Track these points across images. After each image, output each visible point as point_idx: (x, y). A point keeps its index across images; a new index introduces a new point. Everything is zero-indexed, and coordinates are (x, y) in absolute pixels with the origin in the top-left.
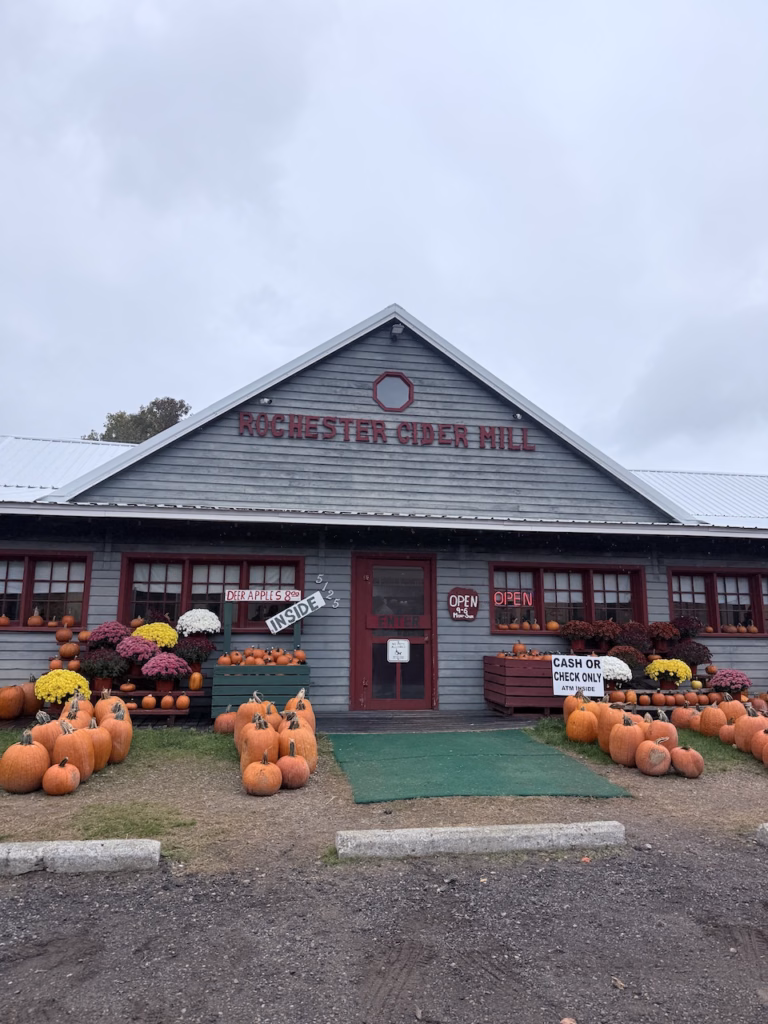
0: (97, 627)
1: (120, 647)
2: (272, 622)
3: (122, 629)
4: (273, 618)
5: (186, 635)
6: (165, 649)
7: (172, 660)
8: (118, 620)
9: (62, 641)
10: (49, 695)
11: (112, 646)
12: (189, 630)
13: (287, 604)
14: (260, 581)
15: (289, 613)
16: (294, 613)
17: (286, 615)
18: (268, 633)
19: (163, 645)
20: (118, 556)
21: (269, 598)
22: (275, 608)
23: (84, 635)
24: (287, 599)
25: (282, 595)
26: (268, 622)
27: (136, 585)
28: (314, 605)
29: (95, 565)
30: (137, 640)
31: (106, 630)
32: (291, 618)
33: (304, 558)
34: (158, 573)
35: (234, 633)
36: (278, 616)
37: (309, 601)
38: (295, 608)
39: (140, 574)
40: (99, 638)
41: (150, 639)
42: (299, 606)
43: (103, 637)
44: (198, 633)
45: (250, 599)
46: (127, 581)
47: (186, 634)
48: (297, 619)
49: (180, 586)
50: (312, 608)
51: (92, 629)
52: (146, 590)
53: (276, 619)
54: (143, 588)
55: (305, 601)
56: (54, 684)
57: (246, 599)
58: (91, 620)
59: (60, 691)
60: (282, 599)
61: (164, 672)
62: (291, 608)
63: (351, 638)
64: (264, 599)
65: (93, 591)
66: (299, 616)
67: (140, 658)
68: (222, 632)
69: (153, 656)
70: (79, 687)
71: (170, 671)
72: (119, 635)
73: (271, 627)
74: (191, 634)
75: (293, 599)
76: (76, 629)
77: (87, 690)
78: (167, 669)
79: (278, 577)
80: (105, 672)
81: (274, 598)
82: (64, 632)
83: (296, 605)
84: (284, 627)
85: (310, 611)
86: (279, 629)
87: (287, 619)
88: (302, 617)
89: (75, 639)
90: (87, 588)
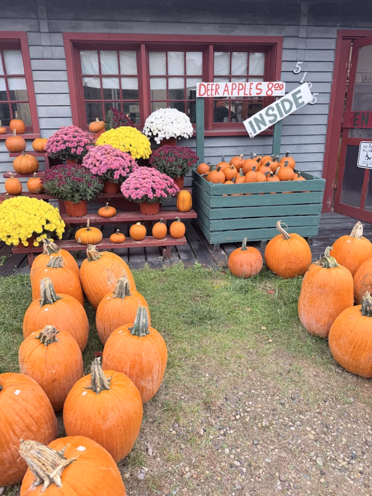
0: (52, 133)
1: (87, 162)
2: (250, 123)
3: (84, 136)
4: (251, 119)
5: (158, 142)
6: (142, 162)
7: (157, 179)
8: (74, 124)
9: (16, 152)
10: (9, 237)
11: (78, 160)
12: (161, 136)
13: (270, 99)
14: (225, 73)
15: (270, 112)
16: (276, 112)
17: (267, 114)
18: (245, 136)
19: (139, 157)
20: (59, 39)
21: (247, 92)
22: (255, 105)
23: (39, 144)
24: (269, 93)
25: (263, 89)
26: (246, 123)
27: (86, 80)
28: (300, 101)
29: (34, 52)
30: (107, 151)
31: (65, 138)
32: (272, 118)
33: (281, 39)
34: (109, 62)
35: (207, 137)
36: (257, 115)
37: (294, 95)
38: (277, 105)
39: (90, 63)
40: (59, 149)
41: (122, 149)
42: (282, 102)
43: (63, 147)
44: (172, 138)
45: (226, 95)
46: (76, 73)
47: (158, 140)
48: (279, 119)
49: (136, 80)
50: (298, 105)
51: (48, 135)
52: (98, 87)
53: (255, 119)
54: (93, 83)
55: (289, 96)
56: (13, 221)
57: (221, 95)
58: (43, 124)
59: (23, 231)
60: (263, 94)
61: (151, 195)
62: (273, 105)
63: (327, 140)
64: (242, 94)
65: (38, 87)
66: (281, 115)
67: (116, 176)
68: (194, 137)
69: (131, 171)
70: (48, 222)
71: (159, 193)
72: (82, 144)
73: (249, 130)
74: (164, 141)
75: (276, 93)
76: (29, 135)
77: (58, 223)
78: (154, 191)
79: (244, 67)
80: (77, 195)
81: (254, 93)
82: (15, 141)
83: (278, 101)
84: (264, 128)
85: (294, 109)
86: (258, 132)
87: (267, 119)
88: (285, 115)
89: (29, 147)
90: (30, 83)
